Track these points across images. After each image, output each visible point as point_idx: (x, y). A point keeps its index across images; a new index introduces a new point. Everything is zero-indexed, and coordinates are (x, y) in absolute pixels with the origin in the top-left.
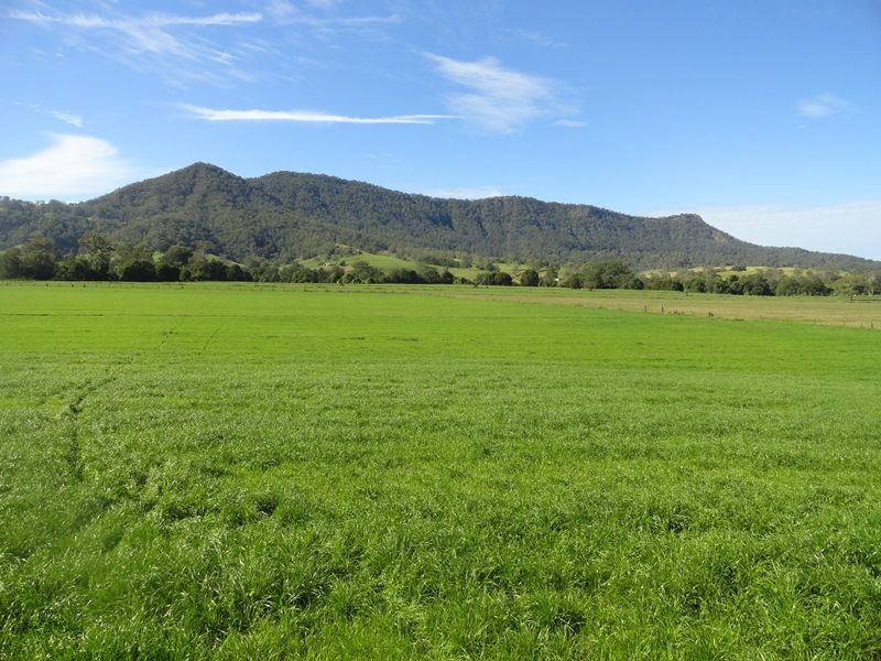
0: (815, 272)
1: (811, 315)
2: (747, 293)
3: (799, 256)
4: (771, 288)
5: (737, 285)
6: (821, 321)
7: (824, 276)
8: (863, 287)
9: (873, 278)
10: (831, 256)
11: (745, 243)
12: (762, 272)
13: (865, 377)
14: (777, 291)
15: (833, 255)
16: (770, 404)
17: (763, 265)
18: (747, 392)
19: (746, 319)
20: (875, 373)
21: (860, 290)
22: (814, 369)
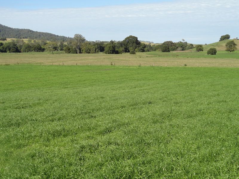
0: (37, 41)
1: (39, 60)
2: (8, 51)
3: (29, 33)
4: (19, 49)
5: (3, 48)
6: (43, 63)
7: (41, 43)
8: (56, 47)
9: (60, 43)
10: (43, 34)
11: (5, 26)
12: (14, 41)
13: (66, 86)
14: (22, 50)
15: (43, 33)
16: (34, 105)
17: (14, 38)
18: (21, 100)
19: (11, 64)
20: (69, 84)
21: (55, 48)
22: (45, 85)
